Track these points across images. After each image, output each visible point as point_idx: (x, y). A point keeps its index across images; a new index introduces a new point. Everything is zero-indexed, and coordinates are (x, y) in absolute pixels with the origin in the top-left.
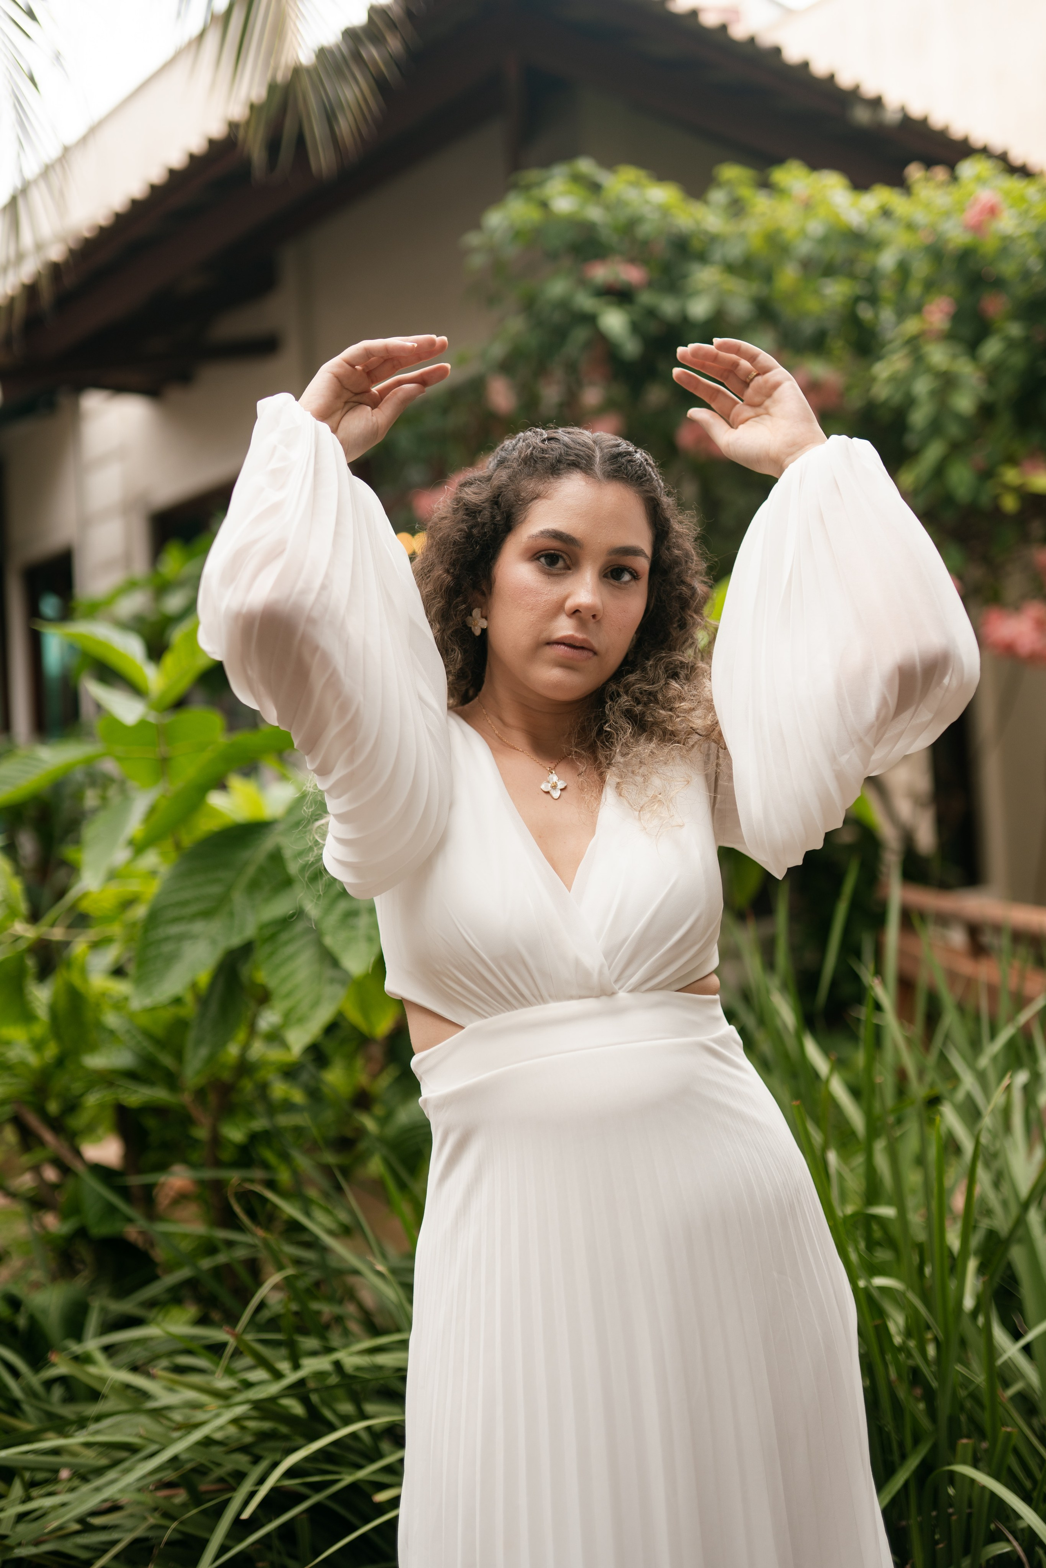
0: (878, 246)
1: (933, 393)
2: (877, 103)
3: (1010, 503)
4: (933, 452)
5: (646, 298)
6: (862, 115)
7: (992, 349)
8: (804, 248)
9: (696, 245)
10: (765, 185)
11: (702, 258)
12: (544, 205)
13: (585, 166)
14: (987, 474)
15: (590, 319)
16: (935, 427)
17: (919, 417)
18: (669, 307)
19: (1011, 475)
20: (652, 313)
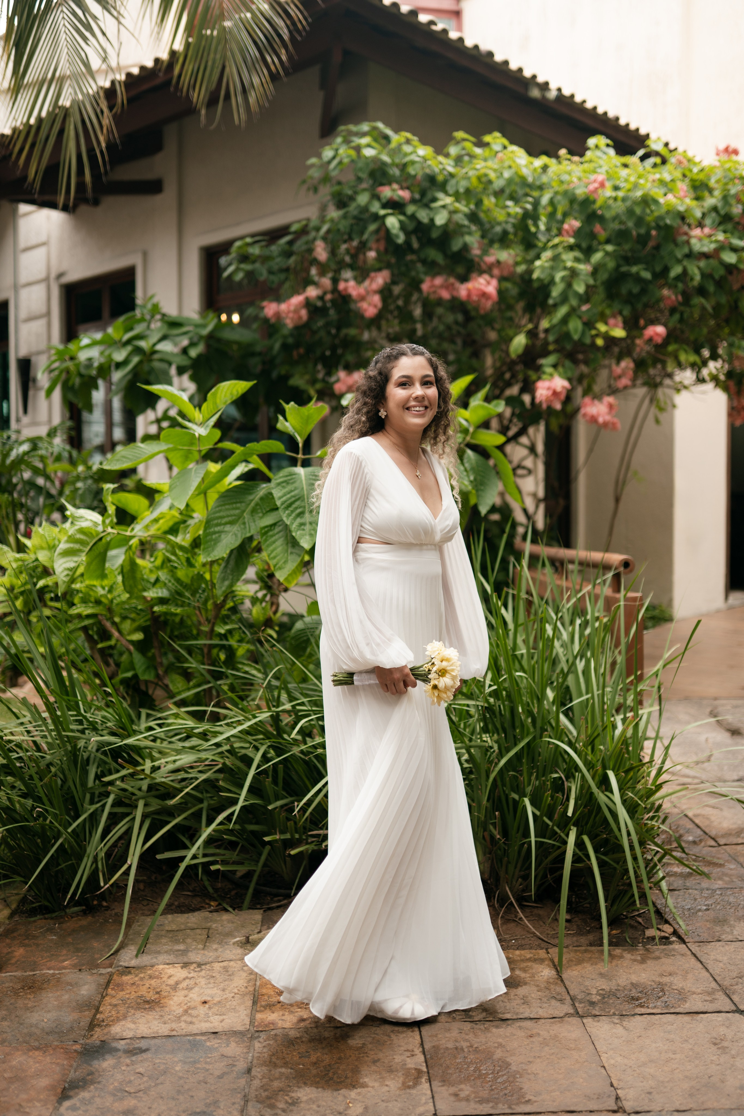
0: (541, 188)
1: (563, 278)
2: (545, 86)
3: (600, 342)
4: (563, 311)
5: (411, 209)
6: (535, 93)
7: (597, 257)
8: (498, 184)
9: (440, 178)
10: (481, 144)
11: (443, 187)
12: (358, 149)
13: (380, 125)
14: (589, 325)
15: (381, 219)
16: (564, 298)
17: (556, 292)
18: (423, 216)
19: (602, 328)
20: (413, 217)
